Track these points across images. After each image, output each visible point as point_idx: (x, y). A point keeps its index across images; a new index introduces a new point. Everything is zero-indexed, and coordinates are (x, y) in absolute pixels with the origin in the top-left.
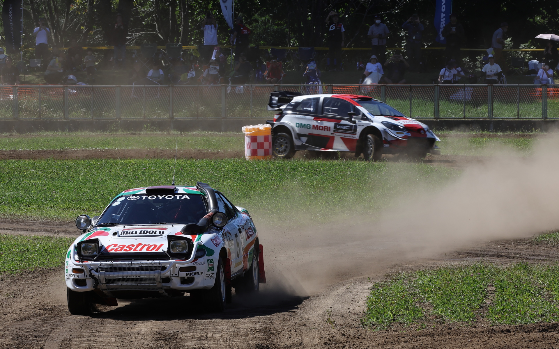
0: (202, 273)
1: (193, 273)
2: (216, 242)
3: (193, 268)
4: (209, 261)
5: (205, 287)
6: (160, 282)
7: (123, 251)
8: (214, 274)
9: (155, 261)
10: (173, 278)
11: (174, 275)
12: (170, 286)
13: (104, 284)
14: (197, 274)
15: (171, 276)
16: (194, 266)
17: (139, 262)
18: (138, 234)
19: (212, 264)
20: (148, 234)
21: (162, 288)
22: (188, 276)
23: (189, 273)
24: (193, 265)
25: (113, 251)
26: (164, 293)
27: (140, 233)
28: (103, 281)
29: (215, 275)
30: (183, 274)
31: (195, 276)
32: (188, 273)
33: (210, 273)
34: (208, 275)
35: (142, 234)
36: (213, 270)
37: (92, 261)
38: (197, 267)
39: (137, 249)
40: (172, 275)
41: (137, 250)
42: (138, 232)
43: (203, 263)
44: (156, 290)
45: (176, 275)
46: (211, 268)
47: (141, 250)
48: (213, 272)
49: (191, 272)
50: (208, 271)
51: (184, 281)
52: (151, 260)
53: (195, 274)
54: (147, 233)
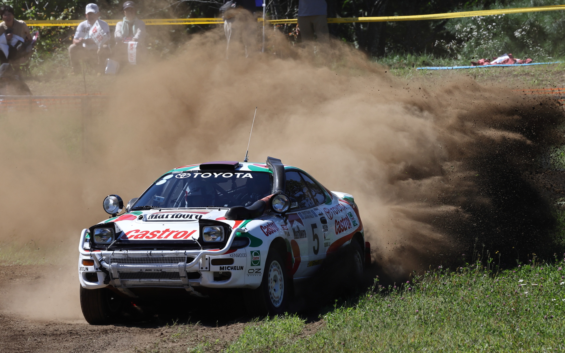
0: (242, 268)
1: (229, 267)
2: (268, 230)
3: (230, 261)
4: (253, 253)
5: (247, 285)
6: (185, 277)
7: (144, 239)
8: (260, 269)
9: (180, 251)
10: (202, 273)
11: (204, 269)
12: (199, 283)
13: (117, 278)
14: (235, 268)
15: (201, 270)
16: (231, 258)
17: (160, 252)
18: (169, 218)
19: (258, 256)
20: (182, 218)
21: (188, 285)
22: (223, 271)
23: (224, 267)
24: (229, 257)
25: (132, 239)
26: (192, 291)
27: (173, 217)
28: (116, 275)
29: (262, 271)
30: (216, 268)
31: (232, 271)
32: (222, 266)
33: (254, 268)
34: (252, 271)
35: (174, 219)
36: (259, 265)
37: (104, 249)
38: (235, 259)
39: (162, 236)
40: (202, 268)
41: (162, 238)
42: (170, 216)
43: (245, 255)
44: (182, 288)
45: (206, 268)
46: (256, 262)
47: (166, 237)
48: (258, 267)
49: (227, 266)
50: (252, 265)
51: (217, 277)
52: (175, 249)
53: (231, 268)
54: (180, 217)
